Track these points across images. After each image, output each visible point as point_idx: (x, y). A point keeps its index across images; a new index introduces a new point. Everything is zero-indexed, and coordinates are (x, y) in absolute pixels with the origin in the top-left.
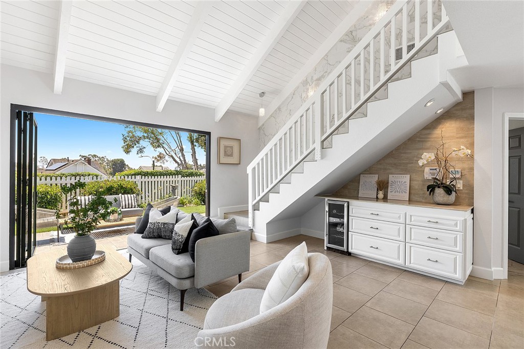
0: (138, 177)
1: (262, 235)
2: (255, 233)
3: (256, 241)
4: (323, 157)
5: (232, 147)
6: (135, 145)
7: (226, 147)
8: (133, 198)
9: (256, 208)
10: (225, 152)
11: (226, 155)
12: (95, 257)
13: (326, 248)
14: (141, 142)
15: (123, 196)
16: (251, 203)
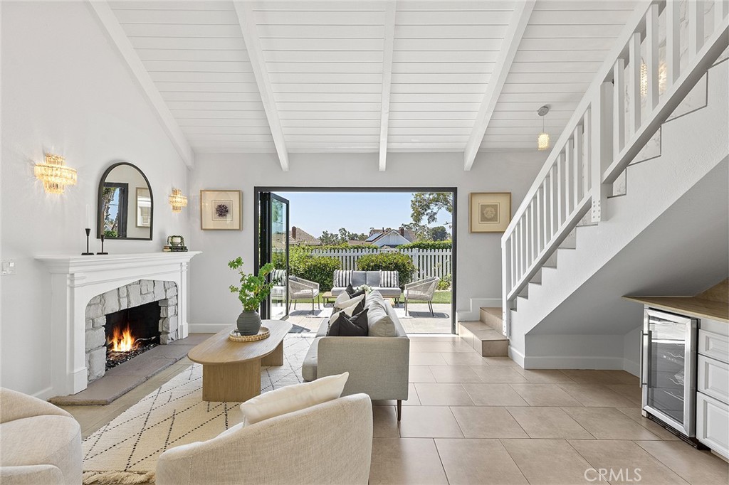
0: (415, 250)
1: (520, 354)
2: (512, 348)
3: (512, 360)
4: (606, 216)
5: (495, 207)
6: (426, 210)
7: (483, 207)
8: (392, 276)
9: (512, 306)
10: (482, 214)
11: (484, 218)
12: (260, 333)
13: (644, 414)
14: (432, 206)
15: (383, 272)
16: (506, 297)
